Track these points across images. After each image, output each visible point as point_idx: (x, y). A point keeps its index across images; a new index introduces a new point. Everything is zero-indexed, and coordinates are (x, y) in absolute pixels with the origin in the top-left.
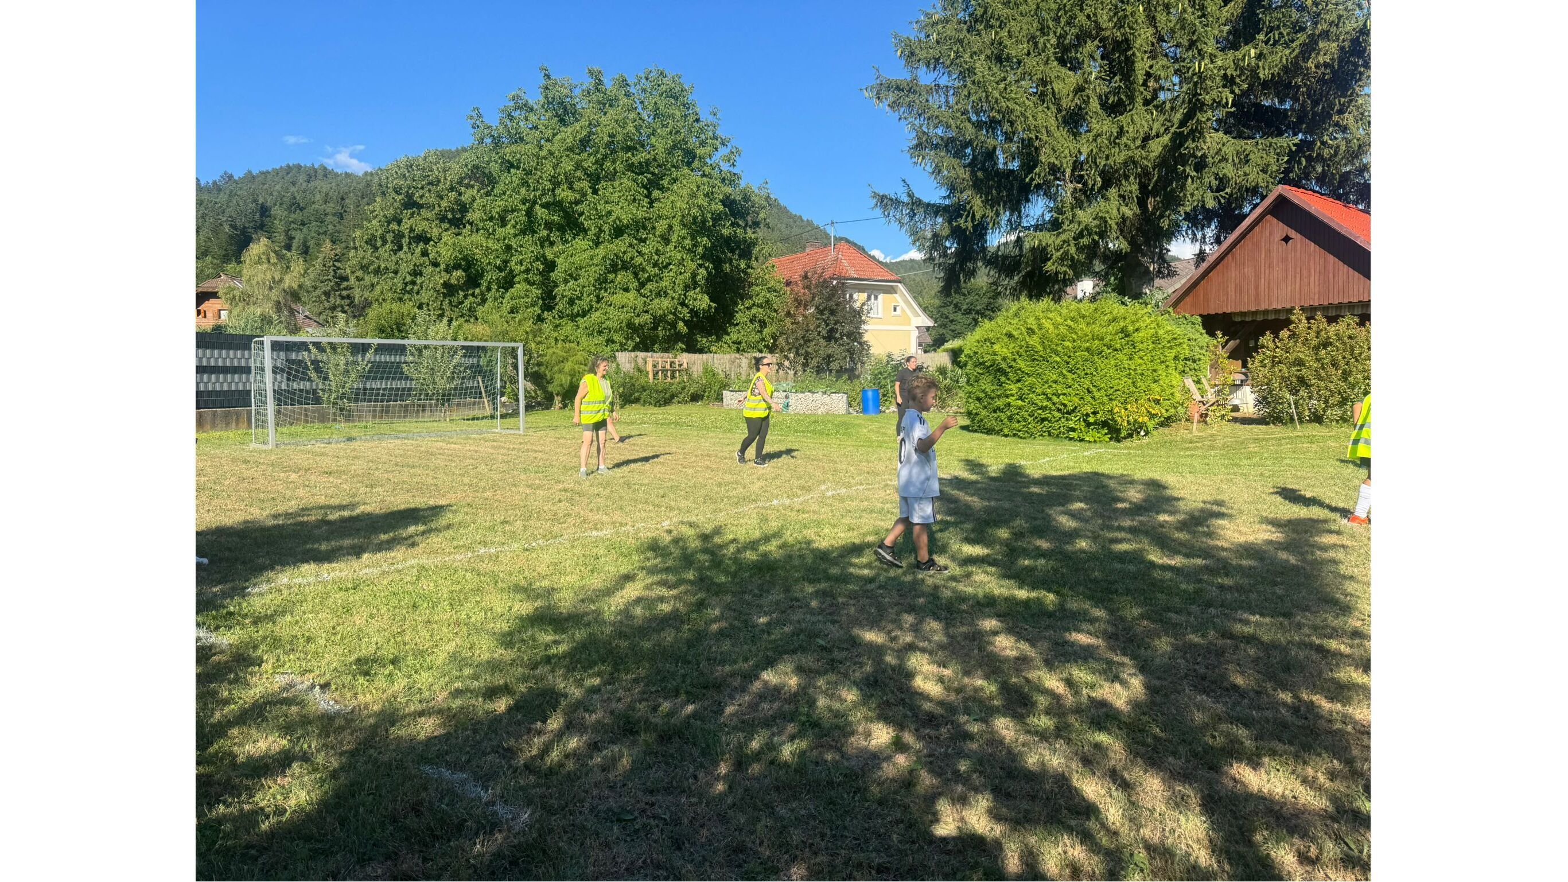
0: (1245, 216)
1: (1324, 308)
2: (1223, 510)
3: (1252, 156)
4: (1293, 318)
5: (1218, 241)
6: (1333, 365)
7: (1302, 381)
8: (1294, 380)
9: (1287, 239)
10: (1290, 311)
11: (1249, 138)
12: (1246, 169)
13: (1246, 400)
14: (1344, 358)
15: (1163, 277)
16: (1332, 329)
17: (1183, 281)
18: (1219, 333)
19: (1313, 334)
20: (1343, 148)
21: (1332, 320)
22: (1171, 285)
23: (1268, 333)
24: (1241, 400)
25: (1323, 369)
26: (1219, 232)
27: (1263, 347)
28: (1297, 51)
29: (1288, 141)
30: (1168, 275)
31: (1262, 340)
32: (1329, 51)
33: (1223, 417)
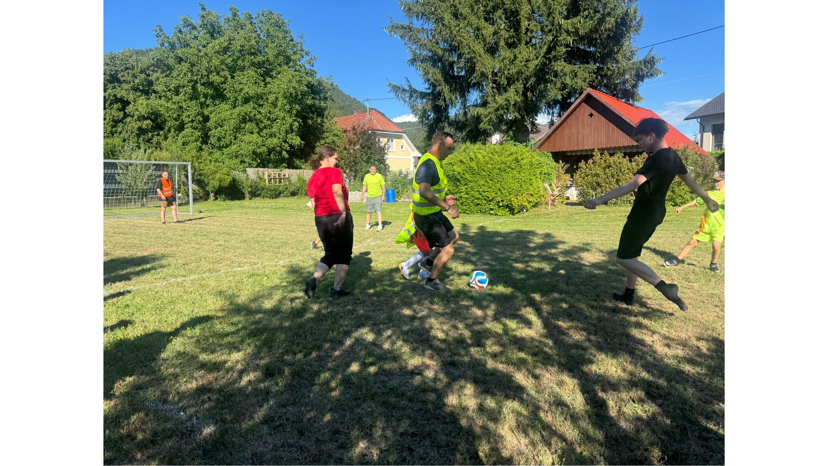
0: (571, 104)
1: (608, 149)
4: (594, 153)
5: (560, 115)
6: (612, 177)
7: (598, 184)
8: (595, 183)
9: (591, 115)
10: (593, 150)
11: (575, 64)
12: (576, 80)
13: (573, 194)
14: (617, 173)
15: (533, 133)
16: (612, 159)
17: (543, 136)
18: (561, 162)
19: (603, 161)
20: (616, 71)
21: (611, 155)
22: (537, 138)
23: (583, 161)
24: (570, 194)
25: (608, 178)
26: (560, 111)
27: (581, 168)
28: (596, 22)
29: (593, 66)
30: (536, 132)
31: (580, 165)
32: (610, 22)
33: (562, 202)
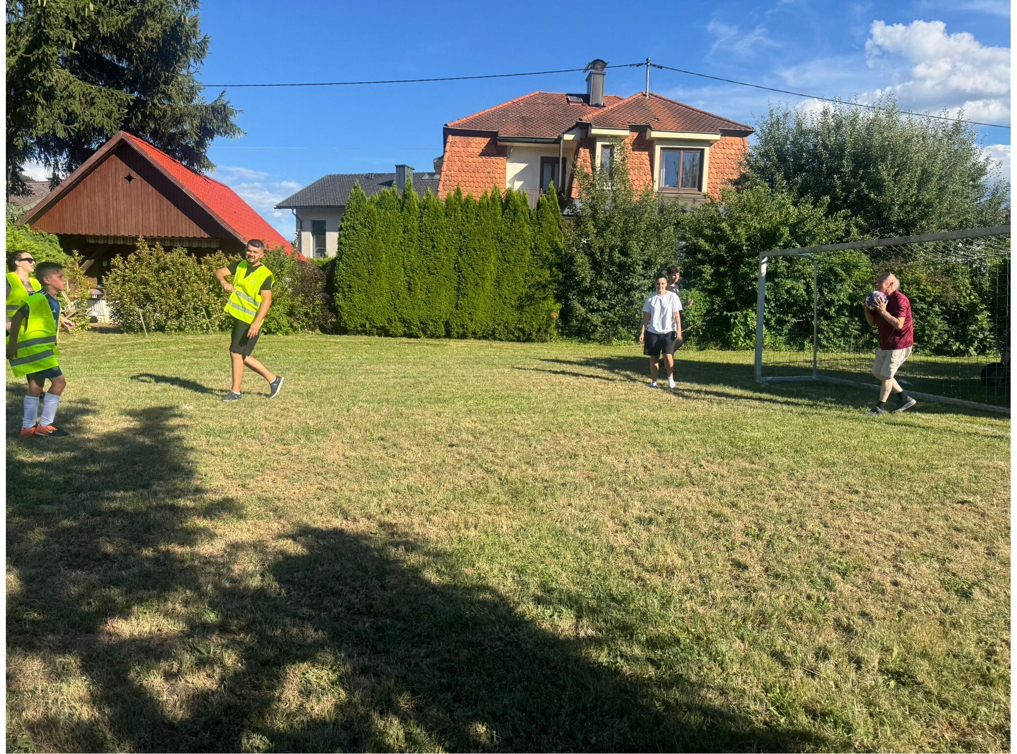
0: (93, 152)
1: (162, 240)
2: (88, 407)
3: (96, 100)
4: (138, 244)
5: (70, 169)
6: (170, 286)
7: (148, 297)
8: (141, 295)
9: (129, 178)
10: (135, 239)
11: (92, 83)
12: (92, 110)
13: (103, 312)
14: (178, 280)
15: (18, 194)
16: (168, 257)
17: (38, 201)
18: (76, 252)
19: (153, 260)
20: (169, 113)
21: (168, 249)
22: (26, 204)
23: (118, 255)
24: (99, 312)
25: (163, 288)
26: (71, 161)
27: (114, 267)
28: (129, 20)
29: (127, 96)
30: (23, 193)
31: (113, 261)
32: (153, 30)
33: (83, 326)
